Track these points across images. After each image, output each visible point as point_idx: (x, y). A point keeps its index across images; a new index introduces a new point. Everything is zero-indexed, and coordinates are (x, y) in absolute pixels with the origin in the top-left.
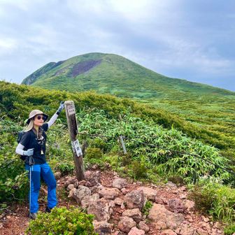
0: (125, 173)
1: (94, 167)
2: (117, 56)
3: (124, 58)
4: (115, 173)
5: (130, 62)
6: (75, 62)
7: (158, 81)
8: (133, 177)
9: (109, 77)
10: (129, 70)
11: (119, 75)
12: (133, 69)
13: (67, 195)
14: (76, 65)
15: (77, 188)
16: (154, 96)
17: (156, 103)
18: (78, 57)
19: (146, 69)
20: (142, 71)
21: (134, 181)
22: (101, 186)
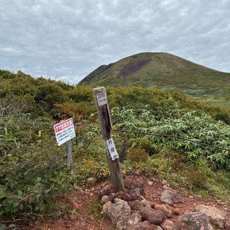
0: (177, 181)
1: (137, 172)
2: (167, 54)
3: (174, 56)
4: (164, 182)
5: (180, 59)
6: (125, 63)
7: (211, 77)
8: (188, 189)
9: (158, 75)
10: (180, 67)
11: (168, 73)
12: (183, 66)
13: (100, 209)
14: (125, 66)
15: (113, 202)
16: (207, 93)
17: (210, 99)
18: (127, 58)
19: (198, 65)
20: (192, 67)
21: (189, 194)
22: (144, 201)
